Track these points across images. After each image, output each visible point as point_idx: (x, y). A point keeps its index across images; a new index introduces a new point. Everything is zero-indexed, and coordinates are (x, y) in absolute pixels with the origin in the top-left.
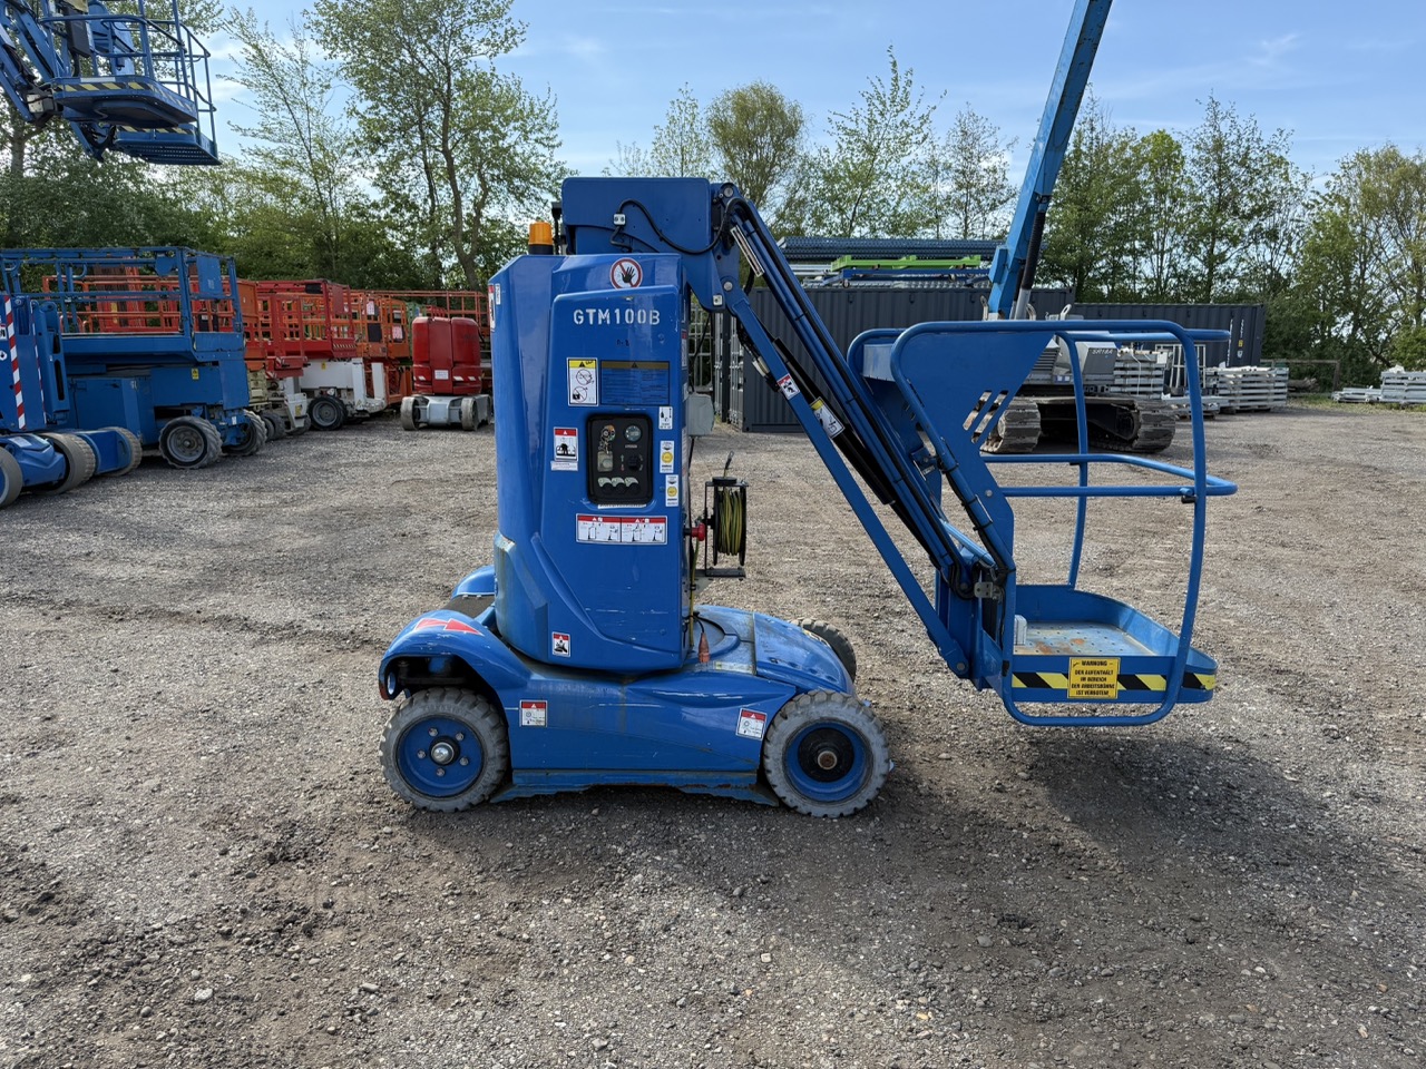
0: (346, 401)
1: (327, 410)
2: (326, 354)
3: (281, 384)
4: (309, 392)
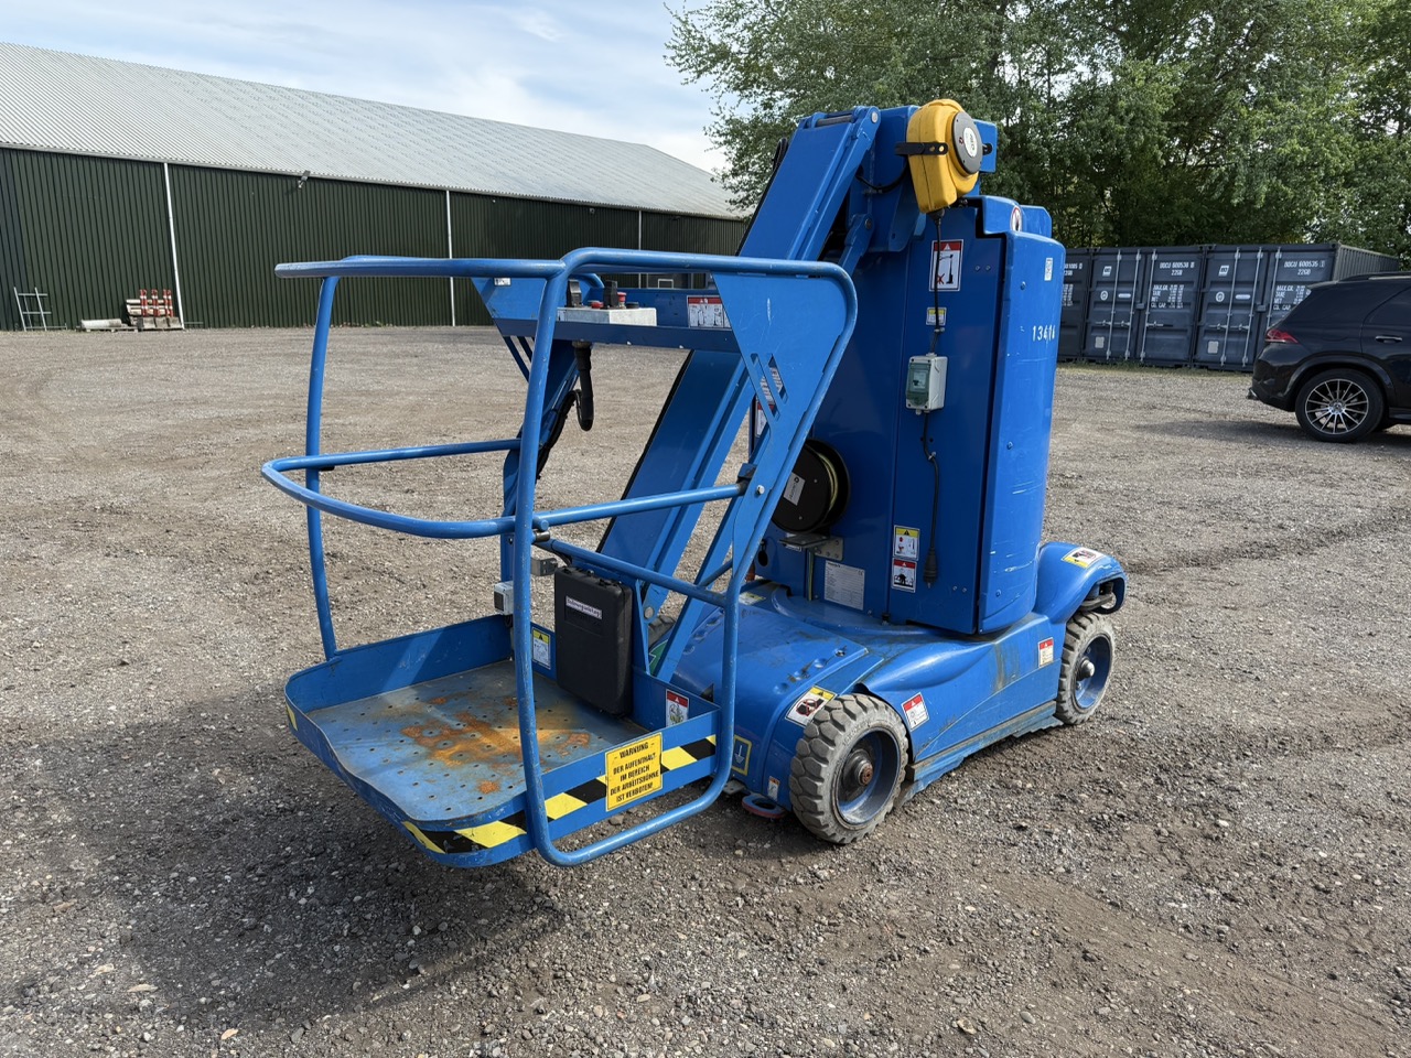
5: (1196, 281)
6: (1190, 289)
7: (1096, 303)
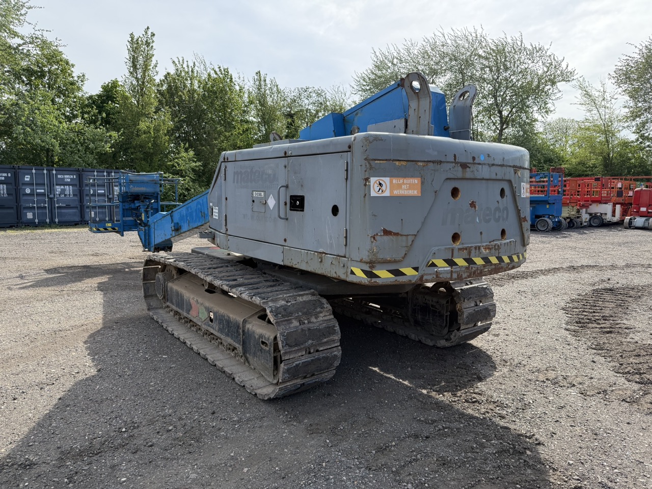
0: (603, 218)
1: (596, 220)
2: (599, 201)
3: (581, 211)
4: (590, 214)
5: (78, 184)
6: (76, 188)
7: (23, 195)
